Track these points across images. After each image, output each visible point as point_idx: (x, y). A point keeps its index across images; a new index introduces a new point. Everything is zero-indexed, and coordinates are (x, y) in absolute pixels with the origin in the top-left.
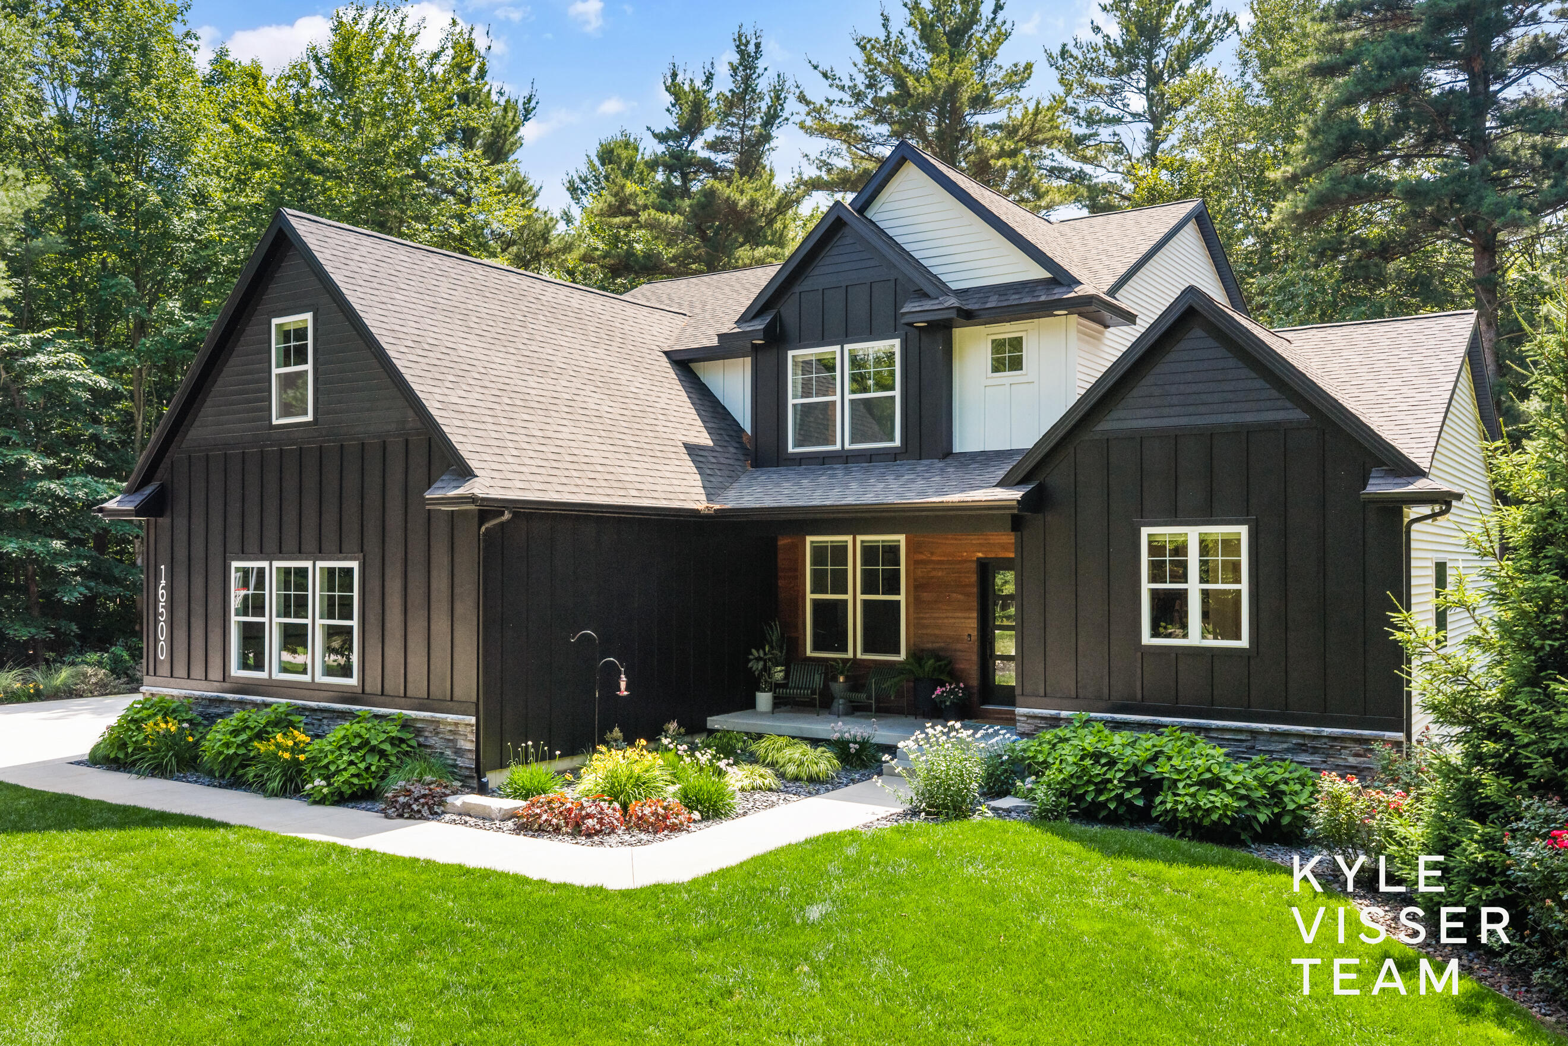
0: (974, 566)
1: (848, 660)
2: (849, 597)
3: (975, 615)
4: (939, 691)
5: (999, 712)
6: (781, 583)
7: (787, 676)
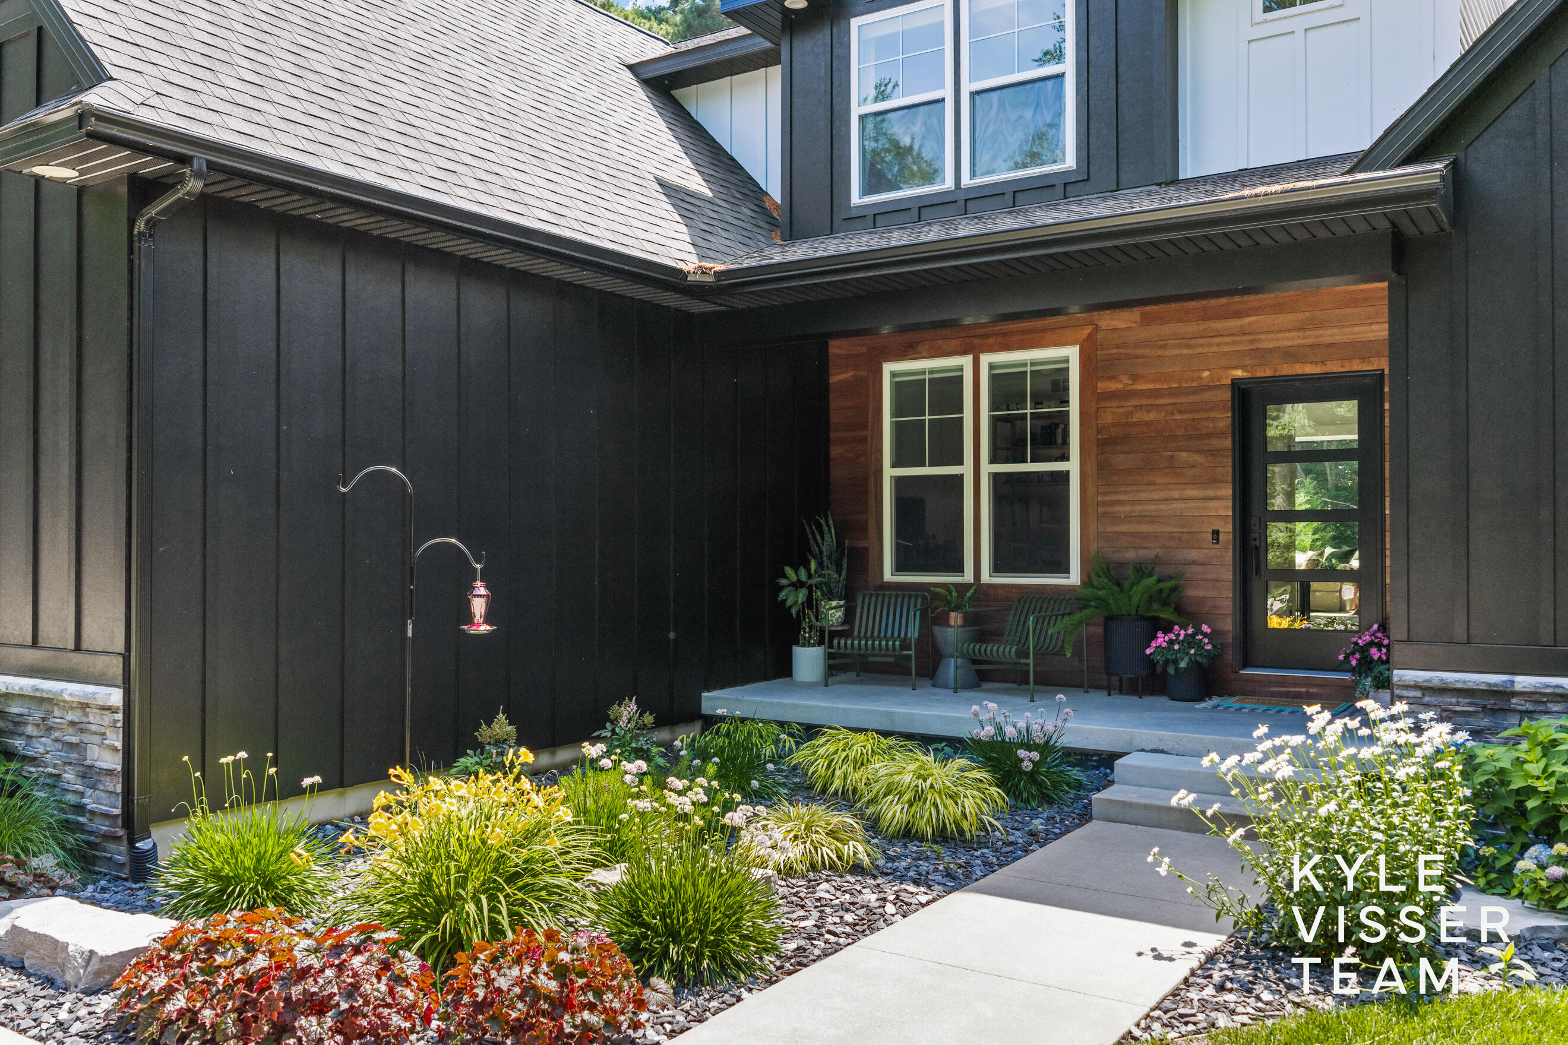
0: (1227, 395)
1: (966, 587)
2: (966, 469)
3: (1227, 491)
4: (1161, 639)
5: (1282, 682)
6: (835, 451)
7: (849, 617)
